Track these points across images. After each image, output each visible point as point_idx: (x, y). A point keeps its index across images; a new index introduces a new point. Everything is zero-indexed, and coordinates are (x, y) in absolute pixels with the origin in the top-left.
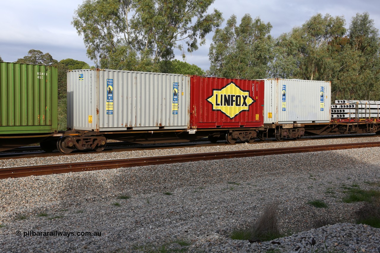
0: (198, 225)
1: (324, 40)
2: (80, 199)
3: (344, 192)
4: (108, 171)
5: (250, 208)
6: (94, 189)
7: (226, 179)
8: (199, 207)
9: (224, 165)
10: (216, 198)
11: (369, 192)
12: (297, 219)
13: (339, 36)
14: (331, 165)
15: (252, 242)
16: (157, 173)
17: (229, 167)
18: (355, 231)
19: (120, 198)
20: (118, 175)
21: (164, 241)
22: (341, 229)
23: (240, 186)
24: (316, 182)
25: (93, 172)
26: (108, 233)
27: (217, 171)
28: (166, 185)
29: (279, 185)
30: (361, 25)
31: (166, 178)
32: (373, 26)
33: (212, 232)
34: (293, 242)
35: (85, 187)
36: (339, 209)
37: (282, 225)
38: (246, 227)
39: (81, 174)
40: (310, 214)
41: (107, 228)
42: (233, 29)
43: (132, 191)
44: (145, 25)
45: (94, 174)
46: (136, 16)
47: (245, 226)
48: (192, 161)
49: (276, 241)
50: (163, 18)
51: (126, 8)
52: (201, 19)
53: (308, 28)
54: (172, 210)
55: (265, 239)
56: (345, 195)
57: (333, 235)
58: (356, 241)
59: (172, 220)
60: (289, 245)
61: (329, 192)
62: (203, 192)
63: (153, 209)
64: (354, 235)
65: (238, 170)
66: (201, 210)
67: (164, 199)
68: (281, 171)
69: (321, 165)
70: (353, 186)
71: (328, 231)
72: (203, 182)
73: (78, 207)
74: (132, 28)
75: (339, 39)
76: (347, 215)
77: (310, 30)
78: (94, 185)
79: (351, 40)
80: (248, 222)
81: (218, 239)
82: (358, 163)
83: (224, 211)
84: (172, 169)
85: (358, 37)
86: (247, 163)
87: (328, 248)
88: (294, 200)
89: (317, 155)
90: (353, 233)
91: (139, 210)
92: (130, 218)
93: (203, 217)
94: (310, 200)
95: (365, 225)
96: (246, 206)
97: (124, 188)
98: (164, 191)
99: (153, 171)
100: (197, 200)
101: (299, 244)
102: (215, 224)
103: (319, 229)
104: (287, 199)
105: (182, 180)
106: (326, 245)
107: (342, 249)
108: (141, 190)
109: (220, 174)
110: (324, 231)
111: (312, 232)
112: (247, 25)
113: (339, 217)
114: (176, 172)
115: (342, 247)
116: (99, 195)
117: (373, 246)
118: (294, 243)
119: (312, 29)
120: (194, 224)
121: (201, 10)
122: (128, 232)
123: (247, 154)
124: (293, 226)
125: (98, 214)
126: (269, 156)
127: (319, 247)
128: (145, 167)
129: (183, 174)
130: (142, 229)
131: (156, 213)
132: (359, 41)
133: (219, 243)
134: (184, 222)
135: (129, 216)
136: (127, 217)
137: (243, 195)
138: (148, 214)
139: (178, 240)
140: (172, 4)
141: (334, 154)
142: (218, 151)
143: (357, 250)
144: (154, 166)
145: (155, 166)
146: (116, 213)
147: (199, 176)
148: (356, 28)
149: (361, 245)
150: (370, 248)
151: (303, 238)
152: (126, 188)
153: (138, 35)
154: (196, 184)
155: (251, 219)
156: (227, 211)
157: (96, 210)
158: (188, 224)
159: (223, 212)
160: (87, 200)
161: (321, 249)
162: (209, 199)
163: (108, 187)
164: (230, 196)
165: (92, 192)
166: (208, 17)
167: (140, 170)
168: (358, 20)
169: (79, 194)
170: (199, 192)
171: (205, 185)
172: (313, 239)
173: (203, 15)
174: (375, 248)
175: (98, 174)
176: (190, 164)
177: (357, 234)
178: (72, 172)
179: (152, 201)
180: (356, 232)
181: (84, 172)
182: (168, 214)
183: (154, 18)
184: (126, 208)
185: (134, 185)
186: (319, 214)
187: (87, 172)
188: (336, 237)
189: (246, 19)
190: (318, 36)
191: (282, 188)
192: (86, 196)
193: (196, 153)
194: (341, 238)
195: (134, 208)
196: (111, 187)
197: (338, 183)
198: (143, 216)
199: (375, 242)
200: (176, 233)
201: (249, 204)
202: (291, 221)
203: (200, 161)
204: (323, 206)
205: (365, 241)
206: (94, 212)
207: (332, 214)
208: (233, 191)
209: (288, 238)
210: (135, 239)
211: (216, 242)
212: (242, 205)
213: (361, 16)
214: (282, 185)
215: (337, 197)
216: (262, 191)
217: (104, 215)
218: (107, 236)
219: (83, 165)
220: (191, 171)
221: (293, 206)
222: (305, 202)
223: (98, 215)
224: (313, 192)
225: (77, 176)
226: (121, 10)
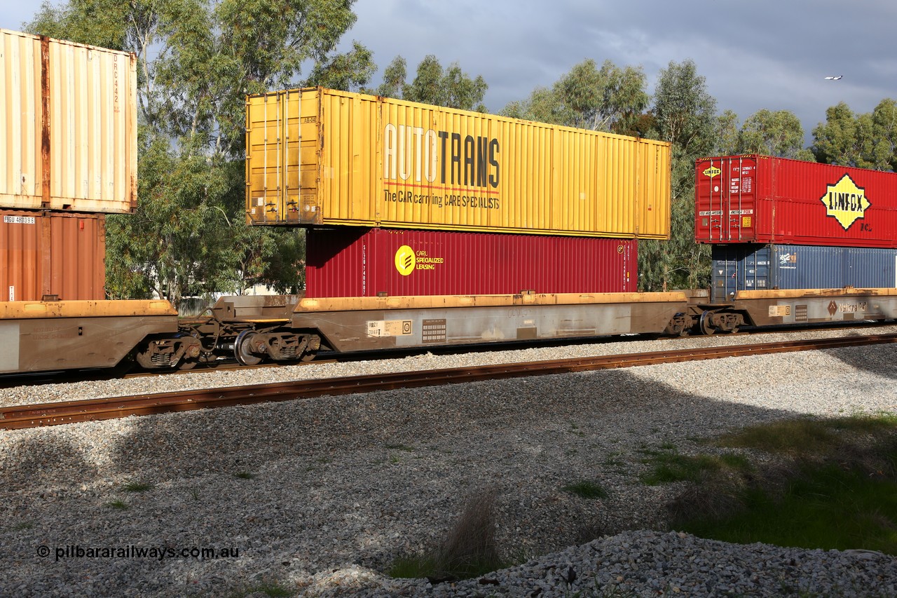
0: (313, 547)
1: (602, 120)
2: (25, 495)
3: (644, 462)
4: (97, 424)
5: (436, 504)
6: (60, 469)
7: (381, 439)
8: (316, 505)
9: (378, 406)
10: (358, 483)
11: (696, 460)
12: (541, 525)
13: (633, 112)
14: (619, 401)
15: (434, 582)
16: (217, 427)
17: (388, 410)
18: (660, 548)
19: (125, 489)
20: (122, 434)
21: (231, 588)
22: (632, 543)
23: (413, 454)
24: (584, 440)
25: (59, 428)
26: (94, 575)
27: (361, 421)
28: (240, 454)
29: (501, 450)
30: (679, 87)
31: (241, 438)
32: (705, 91)
33: (347, 564)
34: (528, 578)
35: (39, 465)
36: (632, 500)
37: (506, 541)
38: (424, 549)
39: (30, 433)
40: (570, 514)
41: (92, 564)
42: (400, 90)
43: (158, 472)
44: (189, 77)
45: (61, 433)
46: (168, 56)
47: (422, 546)
48: (301, 398)
49: (490, 579)
50: (231, 62)
51: (143, 33)
52: (324, 66)
53: (567, 92)
54: (254, 514)
55: (466, 574)
56: (644, 468)
57: (613, 559)
58: (661, 569)
59: (253, 538)
60: (518, 585)
61: (613, 463)
62: (326, 469)
63: (208, 513)
64: (658, 556)
65: (410, 418)
66: (322, 512)
67: (234, 489)
68: (507, 417)
69: (595, 401)
70: (664, 447)
71: (604, 550)
72: (329, 445)
73: (19, 515)
74: (158, 82)
75: (634, 118)
76: (648, 513)
77: (572, 98)
78: (61, 460)
79: (659, 121)
80: (431, 536)
81: (358, 577)
82: (676, 394)
83: (376, 512)
84: (255, 417)
85: (673, 115)
86: (431, 401)
87: (603, 588)
88: (535, 483)
89: (588, 378)
90: (657, 551)
91: (172, 516)
92: (149, 536)
93: (325, 528)
94: (569, 482)
95: (682, 534)
96: (427, 500)
97: (136, 465)
98: (235, 469)
99: (208, 423)
100: (312, 488)
101: (541, 582)
102: (353, 543)
103: (585, 547)
104: (520, 480)
105: (279, 443)
106: (599, 582)
107: (632, 589)
108: (179, 470)
109: (368, 426)
110: (595, 550)
111: (570, 554)
112: (431, 82)
113: (632, 518)
114: (265, 424)
115: (632, 584)
116: (74, 484)
117: (696, 579)
118: (530, 579)
119: (576, 95)
120: (304, 546)
121: (323, 44)
122: (146, 571)
123: (432, 379)
124: (532, 542)
125: (69, 530)
126: (480, 383)
127: (584, 587)
128: (190, 412)
129: (280, 428)
130: (180, 561)
131: (214, 524)
132: (677, 122)
133: (360, 587)
134: (282, 541)
135: (148, 532)
136: (143, 535)
137: (421, 475)
138: (196, 526)
139: (266, 585)
140: (254, 30)
141: (624, 375)
142: (364, 373)
143: (664, 590)
144: (211, 410)
145: (214, 411)
146: (116, 527)
147: (319, 432)
148: (669, 94)
149: (672, 579)
150: (690, 584)
151: (549, 568)
152: (141, 464)
153: (173, 99)
154: (311, 451)
155: (435, 529)
156: (382, 511)
157: (65, 521)
158: (291, 545)
159: (373, 514)
160: (42, 496)
161: (586, 591)
162: (343, 486)
163: (98, 464)
164: (391, 478)
165: (56, 477)
166: (340, 60)
167: (177, 420)
168: (673, 78)
169: (22, 483)
170: (317, 471)
171: (331, 453)
172: (571, 569)
173: (328, 55)
174: (700, 583)
175: (71, 433)
176: (298, 404)
177: (664, 553)
178: (6, 430)
179: (205, 494)
180: (662, 549)
181: (36, 429)
182: (243, 524)
183: (211, 61)
184: (141, 512)
185: (162, 458)
186: (590, 512)
187: (44, 428)
188: (620, 562)
189: (428, 67)
190: (590, 110)
191: (509, 457)
192: (42, 486)
193: (313, 378)
194: (630, 565)
195: (159, 513)
196: (103, 462)
197: (631, 441)
198: (182, 531)
199: (700, 571)
200: (260, 568)
201: (434, 494)
202: (527, 531)
203: (322, 398)
204: (598, 495)
205: (681, 568)
206: (59, 526)
207: (618, 513)
208: (398, 465)
209: (516, 571)
210: (161, 586)
211: (353, 586)
212: (417, 498)
213: (679, 69)
214: (509, 448)
215: (629, 472)
216: (463, 465)
217: (85, 532)
218: (90, 581)
219: (33, 412)
220: (300, 421)
221: (532, 497)
222: (558, 487)
223: (71, 531)
224: (577, 463)
225: (17, 439)
226: (129, 38)
